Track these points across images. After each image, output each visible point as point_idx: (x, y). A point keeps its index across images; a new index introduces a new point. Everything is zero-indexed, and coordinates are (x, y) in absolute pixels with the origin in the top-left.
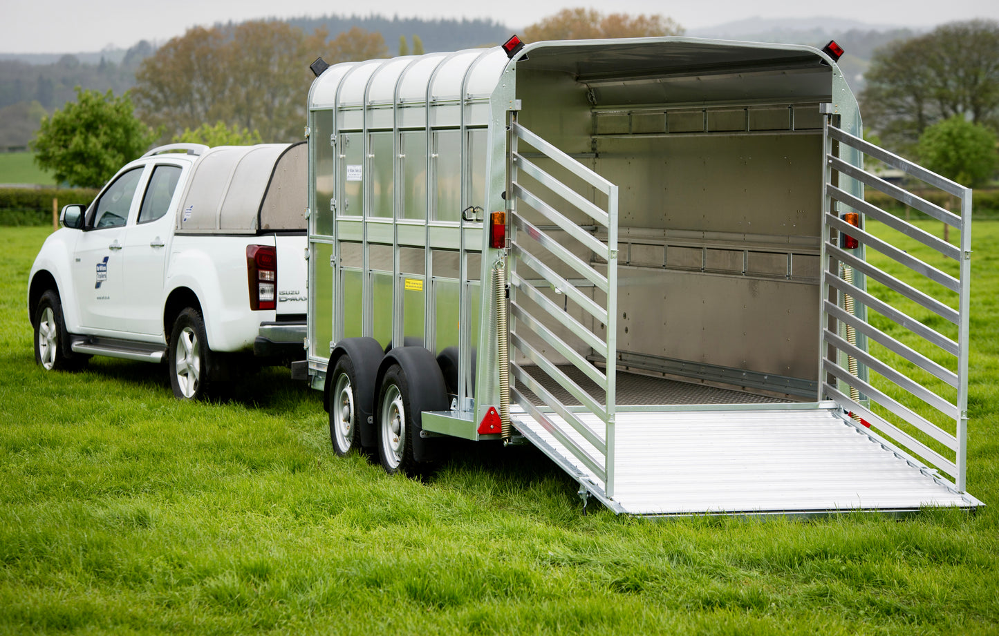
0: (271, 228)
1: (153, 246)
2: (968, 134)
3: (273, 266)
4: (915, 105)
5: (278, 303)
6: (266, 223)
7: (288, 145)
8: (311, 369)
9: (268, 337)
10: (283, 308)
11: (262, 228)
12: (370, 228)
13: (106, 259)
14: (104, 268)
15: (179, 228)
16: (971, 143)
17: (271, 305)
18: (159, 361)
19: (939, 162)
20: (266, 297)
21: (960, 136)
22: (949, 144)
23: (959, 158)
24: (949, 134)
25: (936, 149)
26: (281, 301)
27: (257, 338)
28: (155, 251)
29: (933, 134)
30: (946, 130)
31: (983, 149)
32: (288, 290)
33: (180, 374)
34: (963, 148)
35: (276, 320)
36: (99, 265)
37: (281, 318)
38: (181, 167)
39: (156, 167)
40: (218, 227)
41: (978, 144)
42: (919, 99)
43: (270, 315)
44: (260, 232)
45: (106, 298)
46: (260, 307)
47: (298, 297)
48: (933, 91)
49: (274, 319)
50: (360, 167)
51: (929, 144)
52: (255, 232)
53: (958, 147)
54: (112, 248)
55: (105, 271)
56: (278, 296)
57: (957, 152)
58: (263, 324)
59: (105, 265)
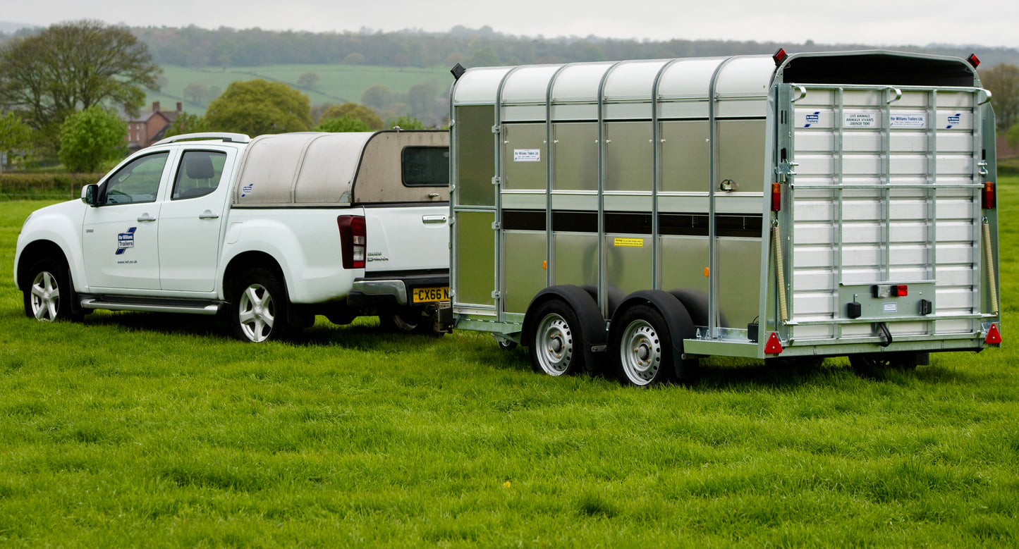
0: (361, 201)
1: (201, 218)
2: (104, 124)
3: (363, 232)
4: (32, 96)
5: (367, 263)
6: (359, 196)
7: (371, 134)
8: (455, 314)
9: (362, 290)
10: (371, 267)
11: (356, 201)
12: (554, 199)
13: (132, 230)
14: (131, 237)
15: (236, 202)
16: (107, 130)
17: (361, 264)
18: (215, 313)
19: (80, 147)
20: (357, 257)
21: (97, 124)
22: (87, 132)
23: (97, 144)
24: (88, 122)
25: (75, 136)
26: (369, 261)
27: (351, 291)
28: (205, 222)
29: (74, 123)
30: (85, 119)
31: (116, 136)
32: (373, 252)
33: (243, 323)
34: (99, 135)
35: (365, 277)
36: (122, 235)
37: (369, 275)
38: (224, 153)
39: (185, 151)
40: (293, 201)
41: (113, 132)
42: (36, 91)
43: (360, 273)
44: (354, 205)
45: (131, 262)
46: (355, 266)
47: (379, 257)
48: (48, 84)
49: (363, 276)
50: (538, 151)
51: (70, 132)
52: (349, 204)
53: (96, 135)
54: (140, 221)
55: (133, 239)
56: (367, 257)
57: (95, 139)
58: (357, 280)
59: (132, 235)
